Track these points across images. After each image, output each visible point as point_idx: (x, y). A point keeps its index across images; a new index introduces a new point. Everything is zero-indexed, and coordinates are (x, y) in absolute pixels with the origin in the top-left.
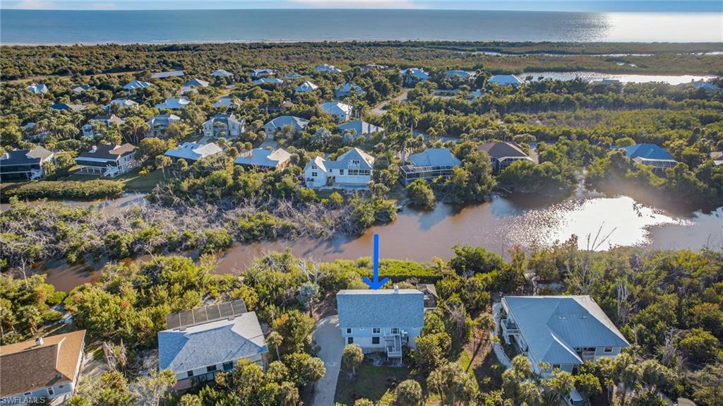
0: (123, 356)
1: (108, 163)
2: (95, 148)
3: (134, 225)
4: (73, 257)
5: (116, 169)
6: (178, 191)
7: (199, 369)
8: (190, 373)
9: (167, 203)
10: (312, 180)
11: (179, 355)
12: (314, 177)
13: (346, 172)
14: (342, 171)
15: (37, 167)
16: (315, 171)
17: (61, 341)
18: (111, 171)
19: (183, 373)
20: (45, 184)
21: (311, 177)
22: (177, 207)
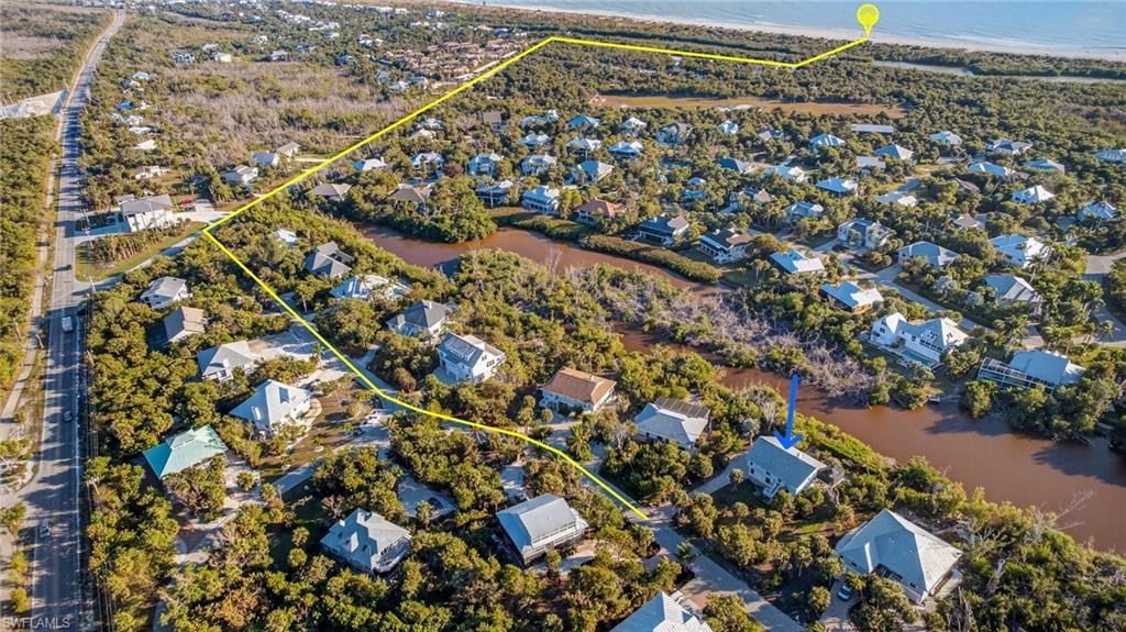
0: (626, 407)
1: (722, 249)
2: (718, 231)
3: (699, 320)
4: (646, 328)
5: (725, 257)
6: (751, 300)
7: (654, 435)
8: (648, 434)
9: (737, 308)
10: (878, 335)
11: (646, 421)
12: (881, 333)
13: (918, 340)
14: (914, 338)
15: (670, 235)
16: (883, 327)
17: (600, 382)
18: (721, 258)
19: (644, 432)
20: (669, 254)
21: (878, 331)
22: (742, 315)
